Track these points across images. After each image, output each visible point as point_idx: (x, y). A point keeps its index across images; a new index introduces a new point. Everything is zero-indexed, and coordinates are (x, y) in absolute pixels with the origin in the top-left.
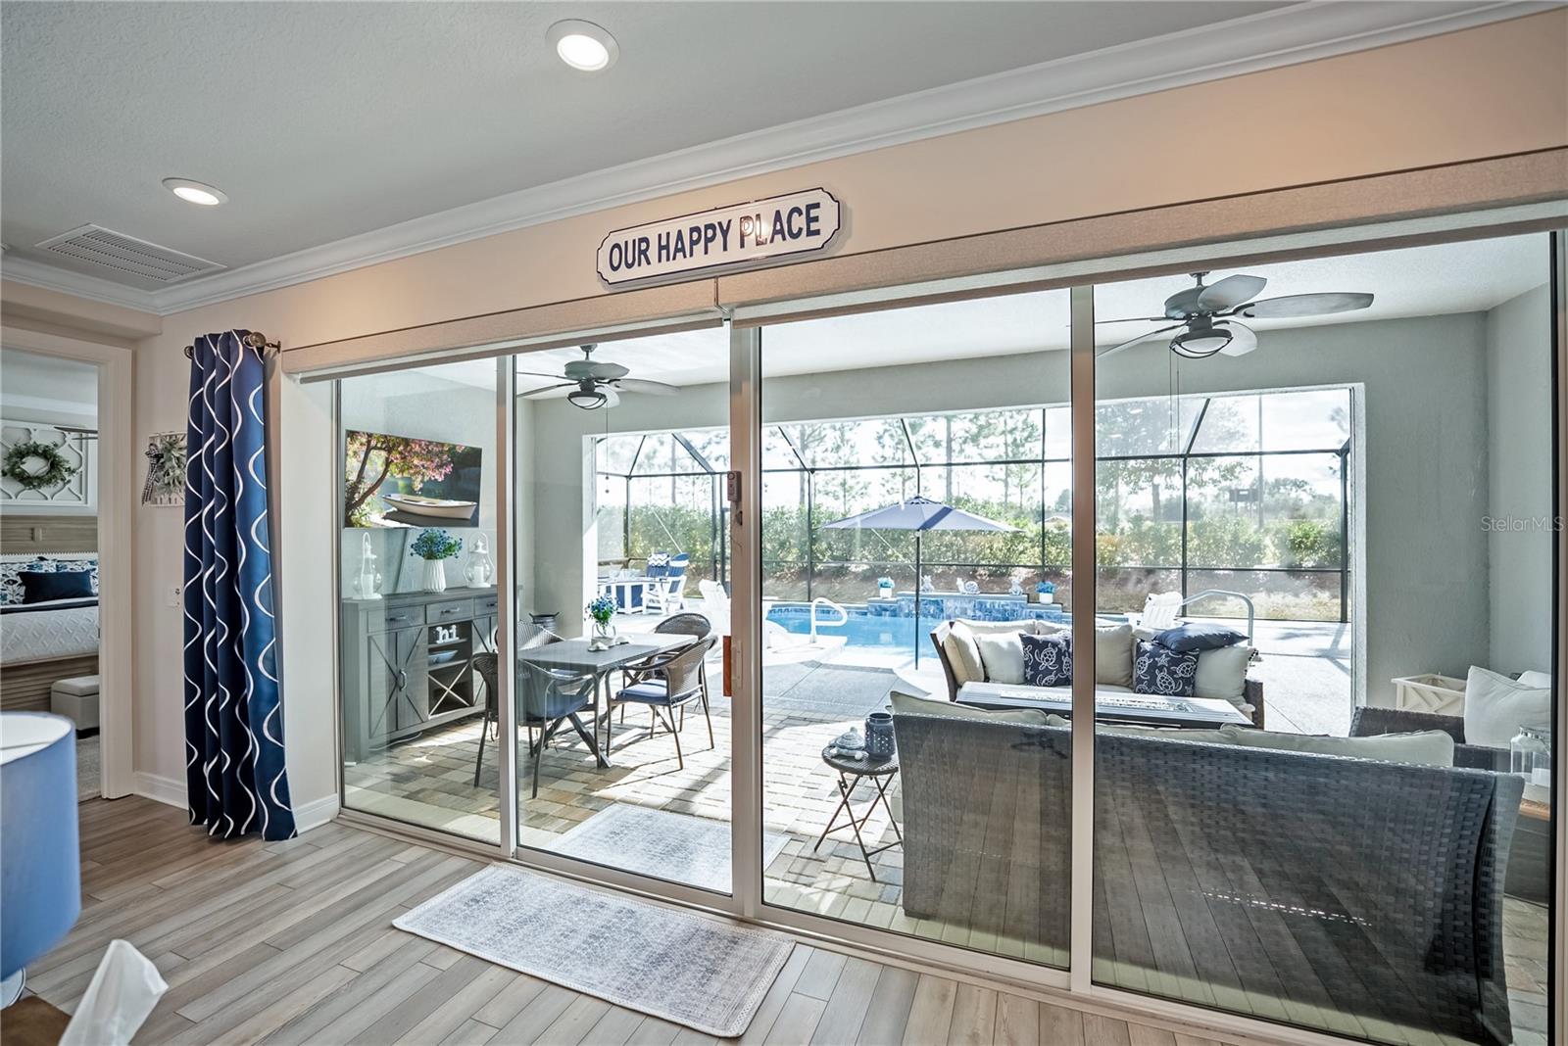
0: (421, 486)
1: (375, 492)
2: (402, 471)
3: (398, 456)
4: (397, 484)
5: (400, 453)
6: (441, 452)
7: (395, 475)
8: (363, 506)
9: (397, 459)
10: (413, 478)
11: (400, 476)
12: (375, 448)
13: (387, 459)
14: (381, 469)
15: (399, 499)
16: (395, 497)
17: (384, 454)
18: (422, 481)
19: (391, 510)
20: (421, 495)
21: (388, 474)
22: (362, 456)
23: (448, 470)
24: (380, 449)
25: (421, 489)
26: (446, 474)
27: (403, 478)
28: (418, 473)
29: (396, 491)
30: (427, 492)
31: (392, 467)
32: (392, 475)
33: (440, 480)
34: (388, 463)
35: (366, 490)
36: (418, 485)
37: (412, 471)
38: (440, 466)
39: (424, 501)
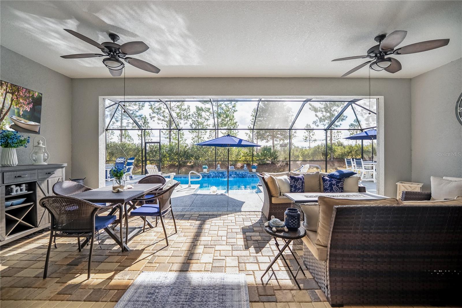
0: (22, 113)
1: (8, 114)
2: (16, 105)
3: (15, 97)
4: (14, 111)
5: (16, 96)
6: (29, 97)
7: (14, 107)
8: (4, 120)
9: (15, 98)
10: (20, 109)
11: (15, 107)
12: (8, 92)
13: (12, 98)
14: (10, 103)
15: (15, 119)
16: (14, 117)
17: (11, 95)
18: (23, 111)
19: (12, 124)
20: (22, 118)
21: (12, 106)
22: (4, 96)
23: (31, 106)
24: (10, 93)
25: (22, 115)
26: (30, 108)
27: (17, 108)
28: (21, 106)
29: (14, 115)
30: (24, 116)
31: (13, 102)
32: (13, 107)
33: (28, 111)
34: (12, 100)
35: (5, 113)
36: (21, 113)
37: (19, 105)
38: (29, 104)
39: (23, 121)
